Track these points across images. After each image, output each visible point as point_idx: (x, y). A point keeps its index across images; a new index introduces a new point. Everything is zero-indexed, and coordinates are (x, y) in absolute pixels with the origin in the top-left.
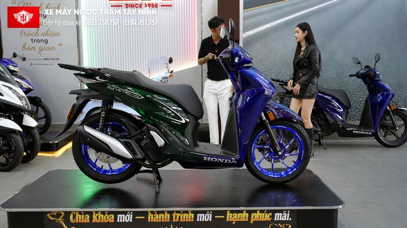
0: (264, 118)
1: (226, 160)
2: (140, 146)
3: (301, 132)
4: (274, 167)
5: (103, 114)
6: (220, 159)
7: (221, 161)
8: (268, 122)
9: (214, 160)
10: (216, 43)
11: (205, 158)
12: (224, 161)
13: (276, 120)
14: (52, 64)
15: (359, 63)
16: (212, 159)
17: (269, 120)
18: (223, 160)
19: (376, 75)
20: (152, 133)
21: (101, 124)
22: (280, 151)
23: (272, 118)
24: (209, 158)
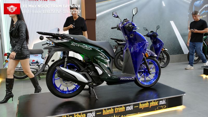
0: (144, 56)
5: (66, 60)
6: (128, 78)
7: (128, 79)
8: (145, 58)
9: (125, 79)
10: (75, 20)
11: (121, 78)
15: (147, 30)
19: (157, 35)
20: (96, 68)
21: (65, 65)
23: (147, 56)
24: (123, 78)
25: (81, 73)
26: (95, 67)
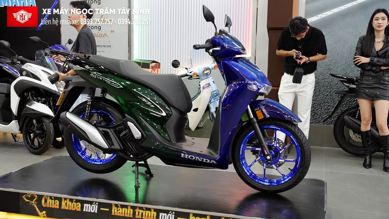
0: (252, 116)
1: (205, 159)
2: (119, 137)
3: (297, 136)
4: (266, 173)
5: (90, 102)
6: (198, 158)
7: (200, 160)
8: (255, 120)
9: (191, 157)
11: (182, 154)
12: (203, 160)
13: (265, 119)
14: (104, 52)
16: (190, 156)
17: (257, 118)
18: (201, 158)
20: (129, 124)
21: (87, 111)
22: (268, 155)
23: (261, 117)
24: (187, 155)
25: (101, 129)
26: (128, 122)
